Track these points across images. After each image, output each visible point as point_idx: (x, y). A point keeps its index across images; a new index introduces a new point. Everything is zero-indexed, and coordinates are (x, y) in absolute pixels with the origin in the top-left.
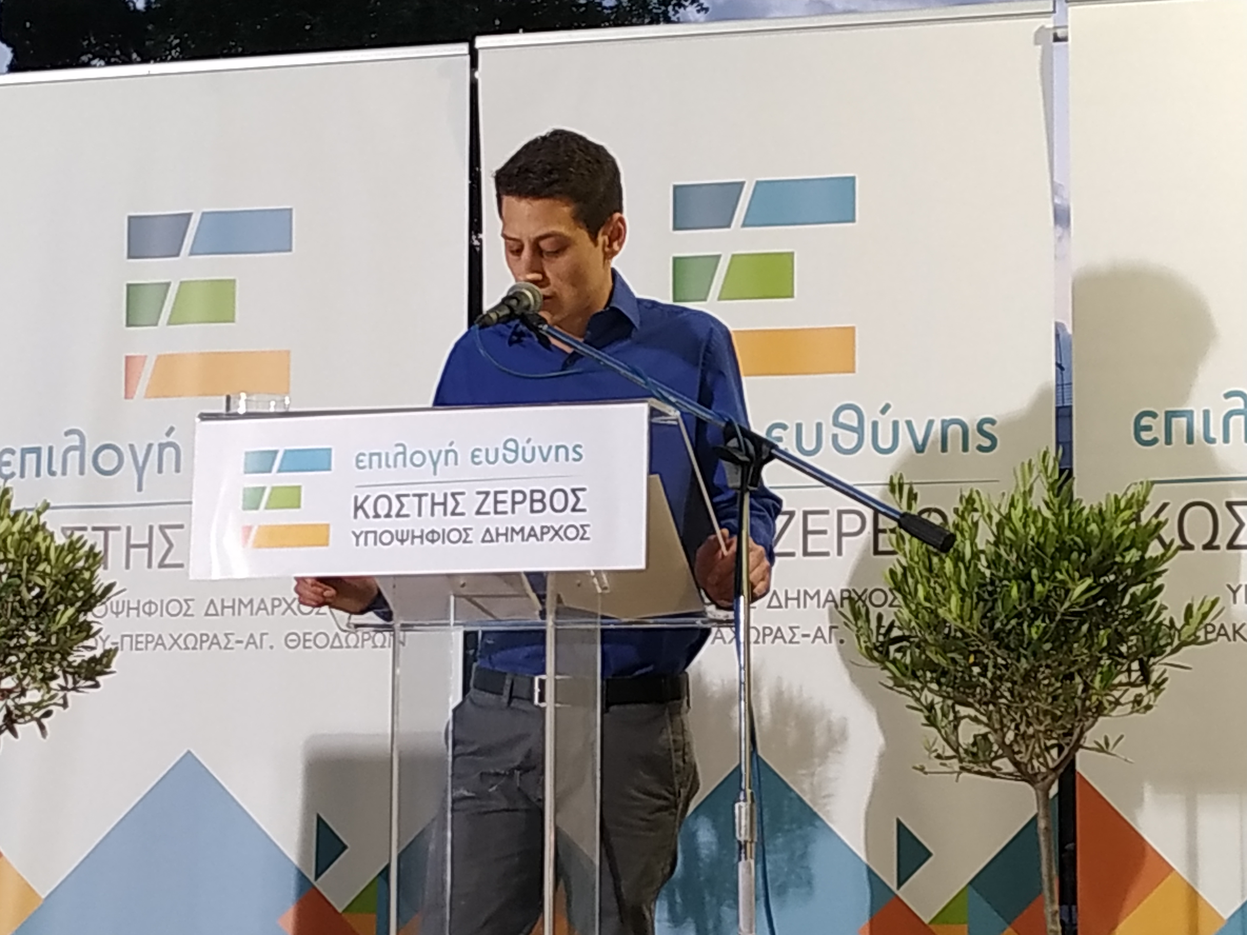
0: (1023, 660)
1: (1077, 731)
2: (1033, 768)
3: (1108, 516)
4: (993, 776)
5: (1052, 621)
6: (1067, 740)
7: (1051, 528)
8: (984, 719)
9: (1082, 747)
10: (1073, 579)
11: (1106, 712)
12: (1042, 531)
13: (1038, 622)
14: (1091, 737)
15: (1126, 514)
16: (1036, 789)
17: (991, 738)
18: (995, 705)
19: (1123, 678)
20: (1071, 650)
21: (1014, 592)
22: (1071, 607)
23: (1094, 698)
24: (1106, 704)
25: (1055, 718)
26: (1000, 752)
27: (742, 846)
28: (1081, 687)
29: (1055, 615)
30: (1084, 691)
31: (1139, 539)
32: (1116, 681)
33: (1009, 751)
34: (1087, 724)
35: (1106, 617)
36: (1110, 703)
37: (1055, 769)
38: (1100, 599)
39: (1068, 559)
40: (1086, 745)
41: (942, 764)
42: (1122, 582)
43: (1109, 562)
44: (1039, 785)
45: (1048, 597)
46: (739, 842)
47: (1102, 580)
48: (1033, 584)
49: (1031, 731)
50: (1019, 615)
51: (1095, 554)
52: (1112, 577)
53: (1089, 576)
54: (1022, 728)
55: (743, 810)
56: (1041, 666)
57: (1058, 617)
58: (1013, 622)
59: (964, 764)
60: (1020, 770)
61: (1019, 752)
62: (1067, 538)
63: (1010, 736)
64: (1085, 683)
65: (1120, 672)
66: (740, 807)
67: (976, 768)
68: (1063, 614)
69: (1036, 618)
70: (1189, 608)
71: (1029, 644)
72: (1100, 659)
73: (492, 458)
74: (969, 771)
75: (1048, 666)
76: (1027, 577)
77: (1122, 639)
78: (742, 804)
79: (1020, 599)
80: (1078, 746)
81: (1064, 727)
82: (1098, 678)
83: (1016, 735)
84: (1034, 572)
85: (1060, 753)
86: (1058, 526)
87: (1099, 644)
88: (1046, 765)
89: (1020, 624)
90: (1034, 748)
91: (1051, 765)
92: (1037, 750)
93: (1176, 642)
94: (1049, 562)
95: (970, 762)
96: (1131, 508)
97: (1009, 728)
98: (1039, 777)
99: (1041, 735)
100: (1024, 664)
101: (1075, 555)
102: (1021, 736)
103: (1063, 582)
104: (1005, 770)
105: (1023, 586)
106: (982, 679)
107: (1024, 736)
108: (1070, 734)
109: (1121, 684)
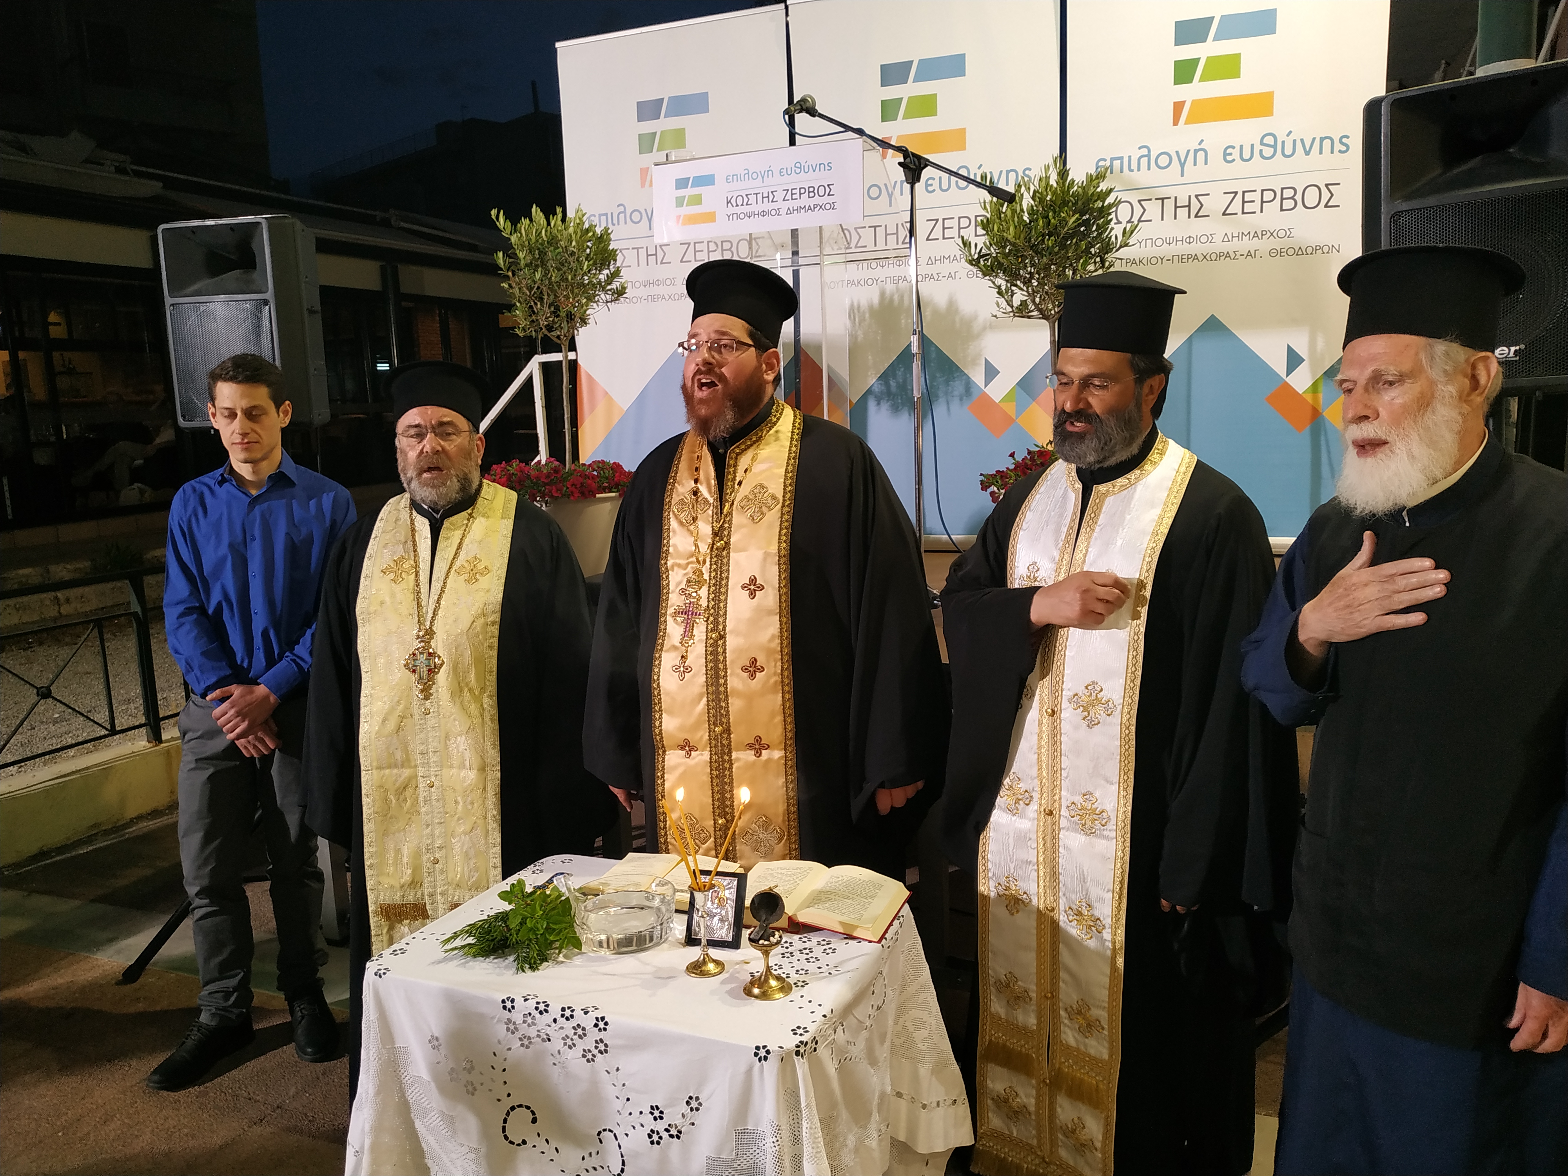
2: (1047, 314)
3: (1086, 186)
4: (1029, 318)
5: (1059, 237)
8: (1025, 292)
10: (1069, 217)
16: (1049, 323)
17: (1029, 301)
21: (1041, 225)
22: (1068, 230)
26: (1033, 307)
33: (1037, 306)
35: (1084, 236)
39: (1067, 207)
41: (1006, 314)
44: (1050, 320)
45: (1057, 226)
48: (1050, 220)
52: (1088, 216)
57: (1061, 235)
58: (1040, 239)
59: (1016, 314)
60: (1041, 314)
61: (1041, 307)
67: (1022, 316)
68: (1064, 234)
69: (1051, 236)
74: (1018, 317)
79: (1043, 229)
95: (1019, 313)
98: (1051, 317)
103: (1064, 218)
104: (1035, 315)
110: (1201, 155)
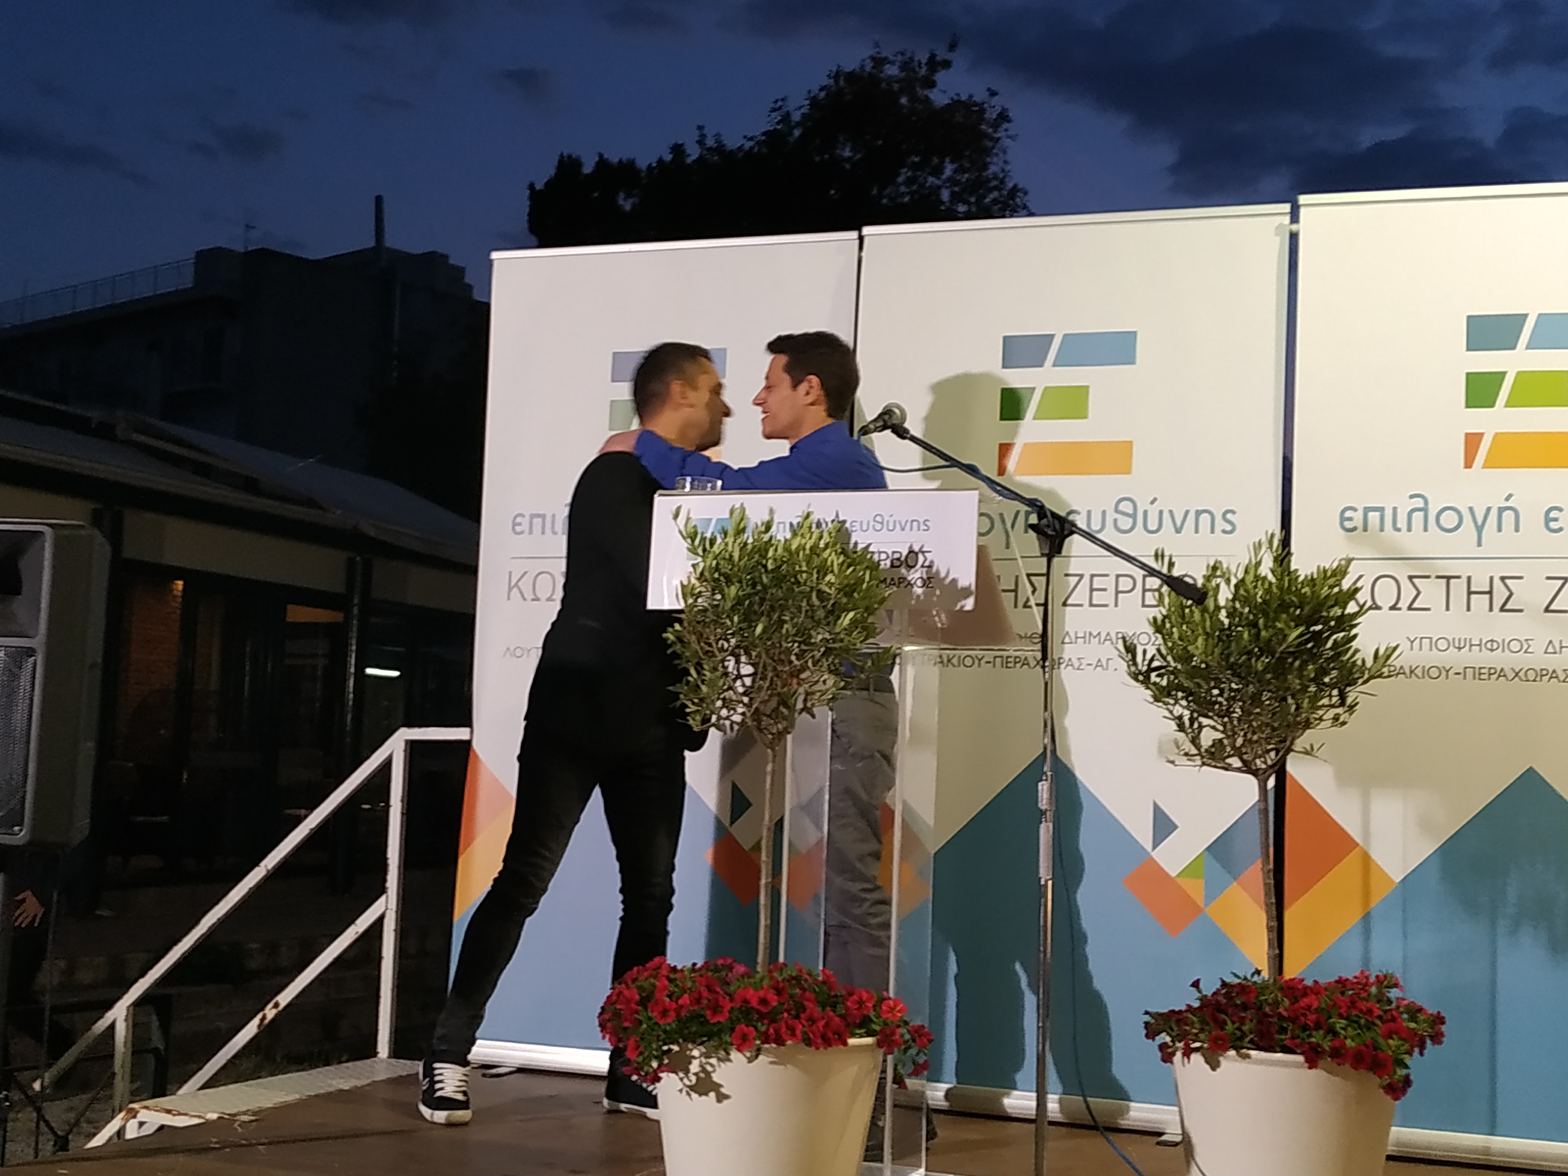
0: (1251, 686)
1: (1290, 739)
2: (1256, 765)
3: (1317, 582)
4: (1226, 769)
5: (1273, 657)
6: (1282, 745)
7: (1275, 590)
8: (1221, 728)
9: (1293, 750)
10: (1289, 627)
11: (1312, 726)
12: (1268, 591)
13: (1262, 659)
14: (1300, 743)
15: (1331, 581)
16: (1258, 780)
17: (1226, 742)
18: (1229, 717)
19: (1325, 701)
20: (1286, 680)
21: (1246, 635)
22: (1288, 647)
23: (1304, 715)
24: (1312, 721)
25: (1274, 729)
26: (1232, 752)
27: (1043, 813)
28: (1293, 707)
29: (1276, 652)
30: (1297, 709)
31: (1340, 600)
32: (1320, 703)
33: (1238, 753)
34: (1298, 734)
35: (1313, 656)
36: (1316, 719)
37: (1271, 767)
38: (1309, 642)
39: (1287, 613)
40: (1296, 749)
41: (1189, 760)
42: (1328, 630)
43: (1317, 616)
44: (1260, 777)
45: (1270, 640)
46: (1041, 810)
47: (1312, 629)
48: (1259, 631)
49: (1255, 738)
50: (1250, 653)
51: (1307, 609)
52: (1319, 627)
53: (1302, 625)
54: (1249, 736)
55: (1045, 787)
56: (1264, 691)
57: (1277, 655)
58: (1244, 657)
59: (1205, 760)
60: (1246, 766)
61: (1246, 753)
62: (1286, 597)
63: (1240, 741)
64: (1297, 704)
65: (1322, 698)
66: (1043, 785)
67: (1213, 764)
68: (1282, 653)
69: (1261, 655)
70: (1377, 651)
71: (1256, 674)
72: (1309, 687)
73: (865, 528)
74: (1209, 765)
75: (1269, 691)
76: (1255, 625)
77: (1326, 673)
78: (1044, 782)
79: (1250, 641)
80: (1289, 750)
81: (1278, 736)
82: (1307, 700)
83: (1244, 741)
84: (1261, 622)
85: (1277, 755)
86: (1280, 588)
87: (1308, 675)
88: (1265, 763)
89: (1249, 659)
90: (1257, 751)
91: (1269, 762)
92: (1260, 752)
93: (1366, 676)
94: (1272, 615)
95: (1209, 759)
96: (1335, 576)
97: (1239, 736)
98: (1261, 772)
99: (1263, 742)
100: (1251, 688)
101: (1292, 609)
102: (1247, 742)
103: (1281, 629)
104: (1235, 766)
105: (1253, 631)
106: (1220, 699)
107: (1250, 741)
108: (1285, 741)
109: (1323, 706)
110: (1508, 516)
